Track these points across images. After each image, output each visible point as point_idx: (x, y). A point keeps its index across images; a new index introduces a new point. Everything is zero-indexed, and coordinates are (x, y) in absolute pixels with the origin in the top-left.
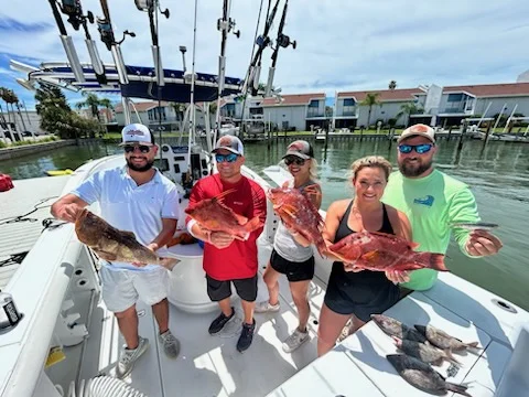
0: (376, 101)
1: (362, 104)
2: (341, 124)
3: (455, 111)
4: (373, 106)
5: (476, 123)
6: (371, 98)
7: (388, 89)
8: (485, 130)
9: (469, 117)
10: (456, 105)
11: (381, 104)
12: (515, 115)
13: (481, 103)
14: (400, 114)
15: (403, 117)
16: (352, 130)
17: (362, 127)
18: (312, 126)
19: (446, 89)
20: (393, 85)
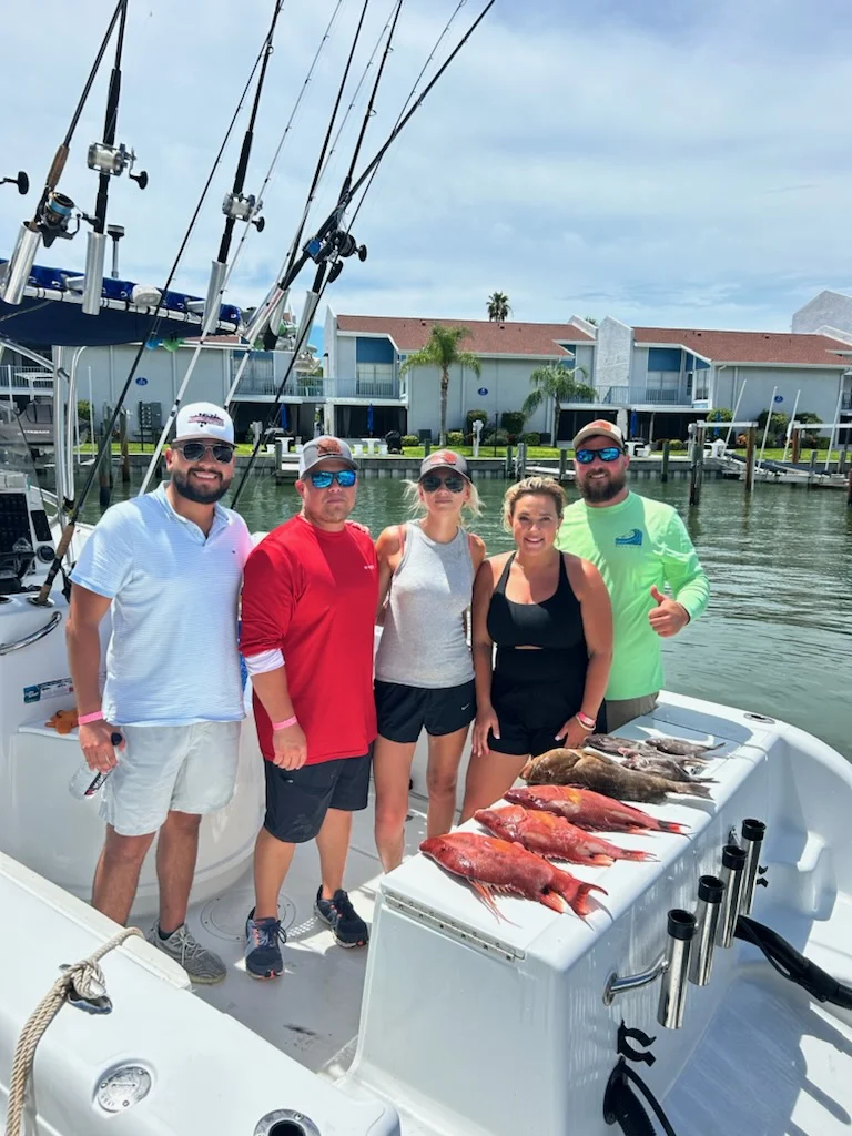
0: (460, 352)
1: (418, 362)
2: (355, 422)
3: (669, 397)
4: (453, 370)
5: (722, 433)
6: (446, 344)
7: (485, 317)
8: (743, 453)
9: (703, 416)
10: (670, 381)
11: (477, 365)
12: (800, 418)
13: (726, 379)
14: (533, 400)
15: (540, 408)
16: (395, 445)
17: (426, 438)
18: (256, 427)
19: (640, 334)
20: (498, 307)
